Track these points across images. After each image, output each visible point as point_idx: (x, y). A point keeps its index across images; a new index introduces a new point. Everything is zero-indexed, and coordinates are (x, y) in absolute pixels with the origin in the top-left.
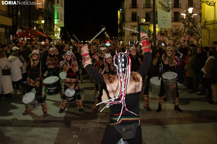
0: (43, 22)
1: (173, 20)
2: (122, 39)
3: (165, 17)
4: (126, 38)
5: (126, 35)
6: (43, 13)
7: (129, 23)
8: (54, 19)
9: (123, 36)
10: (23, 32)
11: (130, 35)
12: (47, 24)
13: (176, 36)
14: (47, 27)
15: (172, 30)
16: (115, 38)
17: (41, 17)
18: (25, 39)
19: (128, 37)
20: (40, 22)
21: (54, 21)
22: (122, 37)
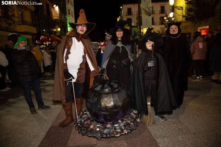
0: (59, 29)
1: (160, 23)
3: (147, 20)
6: (58, 23)
8: (67, 27)
10: (45, 38)
12: (62, 31)
14: (62, 33)
15: (159, 31)
17: (57, 26)
18: (47, 43)
20: (57, 30)
21: (68, 29)
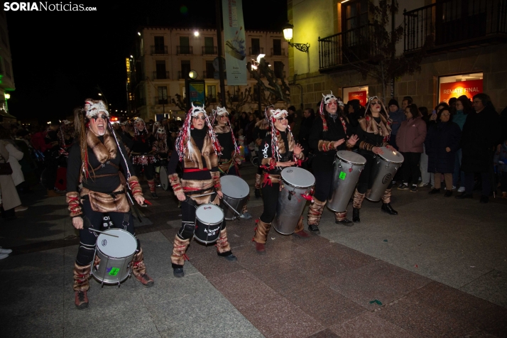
2: (138, 112)
3: (237, 68)
4: (148, 109)
5: (148, 103)
7: (153, 80)
9: (143, 107)
11: (156, 103)
13: (237, 103)
19: (152, 108)
22: (138, 109)
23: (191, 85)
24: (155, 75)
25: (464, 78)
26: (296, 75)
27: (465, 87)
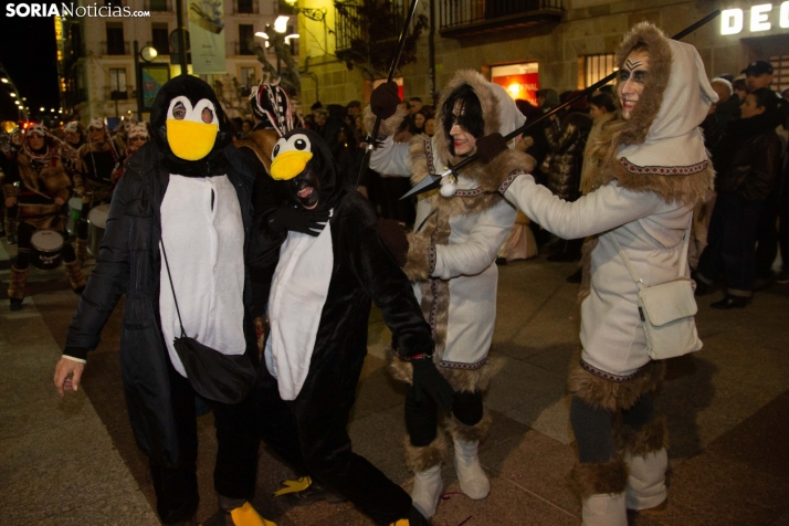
1: (238, 49)
2: (76, 112)
3: (210, 47)
4: (92, 108)
5: (91, 97)
7: (100, 57)
9: (83, 104)
11: (106, 97)
15: (235, 79)
16: (48, 110)
19: (99, 105)
22: (76, 107)
23: (145, 70)
24: (105, 48)
25: (522, 69)
26: (308, 58)
27: (521, 83)
